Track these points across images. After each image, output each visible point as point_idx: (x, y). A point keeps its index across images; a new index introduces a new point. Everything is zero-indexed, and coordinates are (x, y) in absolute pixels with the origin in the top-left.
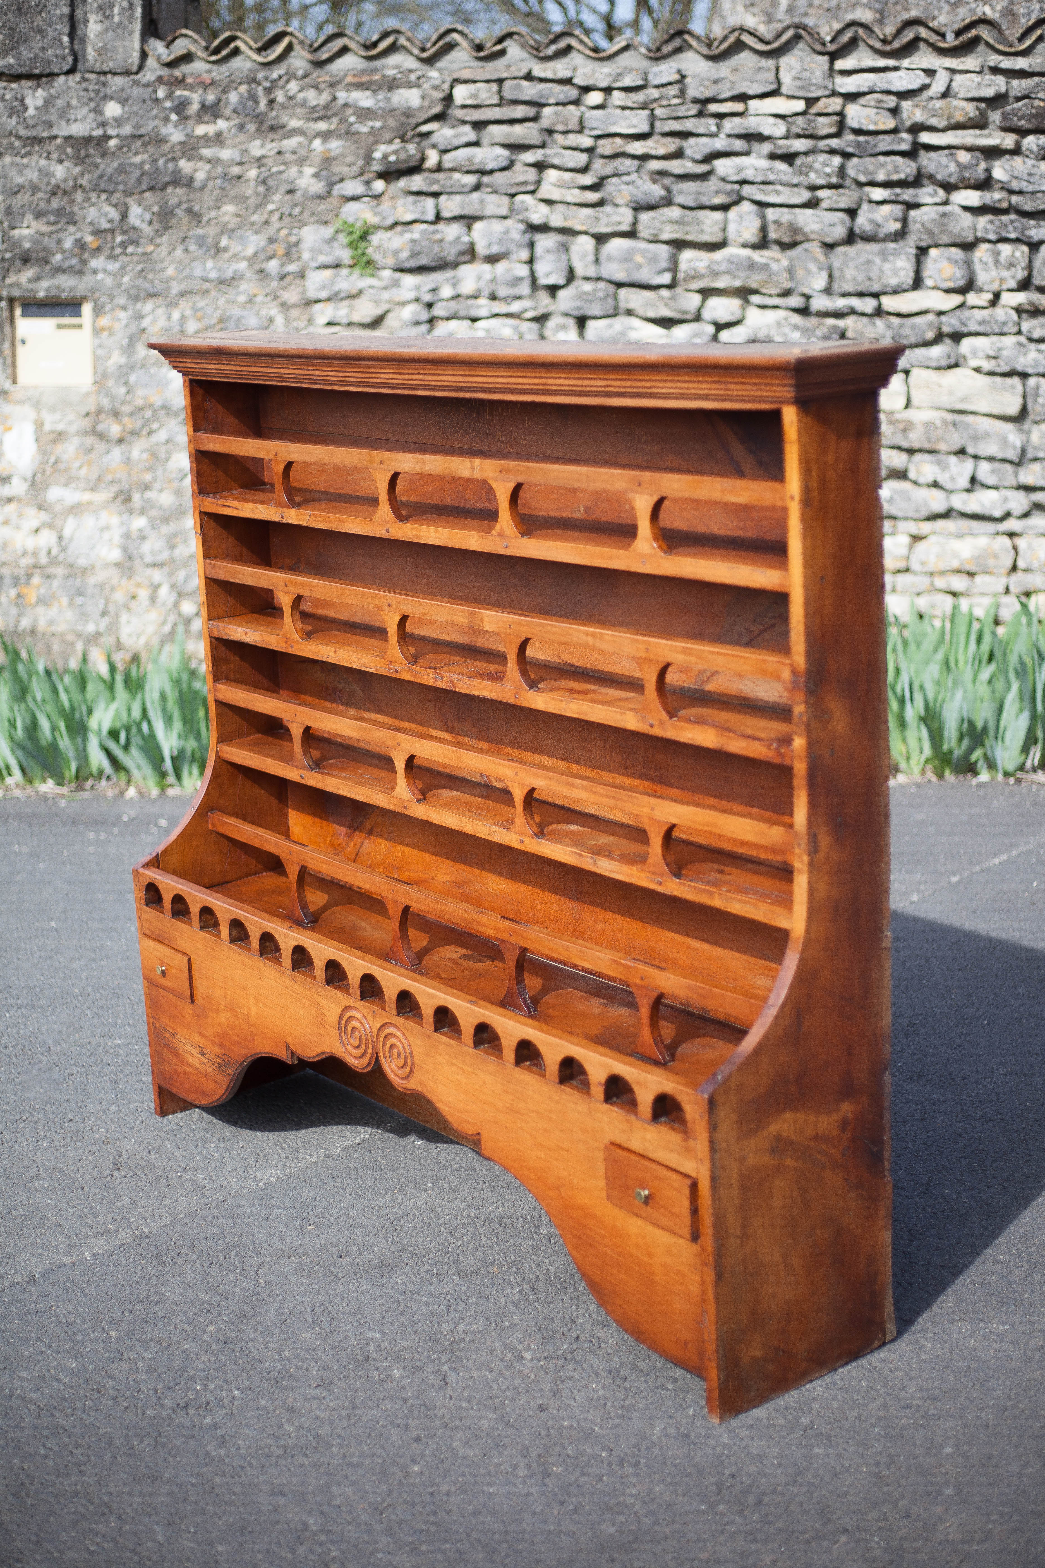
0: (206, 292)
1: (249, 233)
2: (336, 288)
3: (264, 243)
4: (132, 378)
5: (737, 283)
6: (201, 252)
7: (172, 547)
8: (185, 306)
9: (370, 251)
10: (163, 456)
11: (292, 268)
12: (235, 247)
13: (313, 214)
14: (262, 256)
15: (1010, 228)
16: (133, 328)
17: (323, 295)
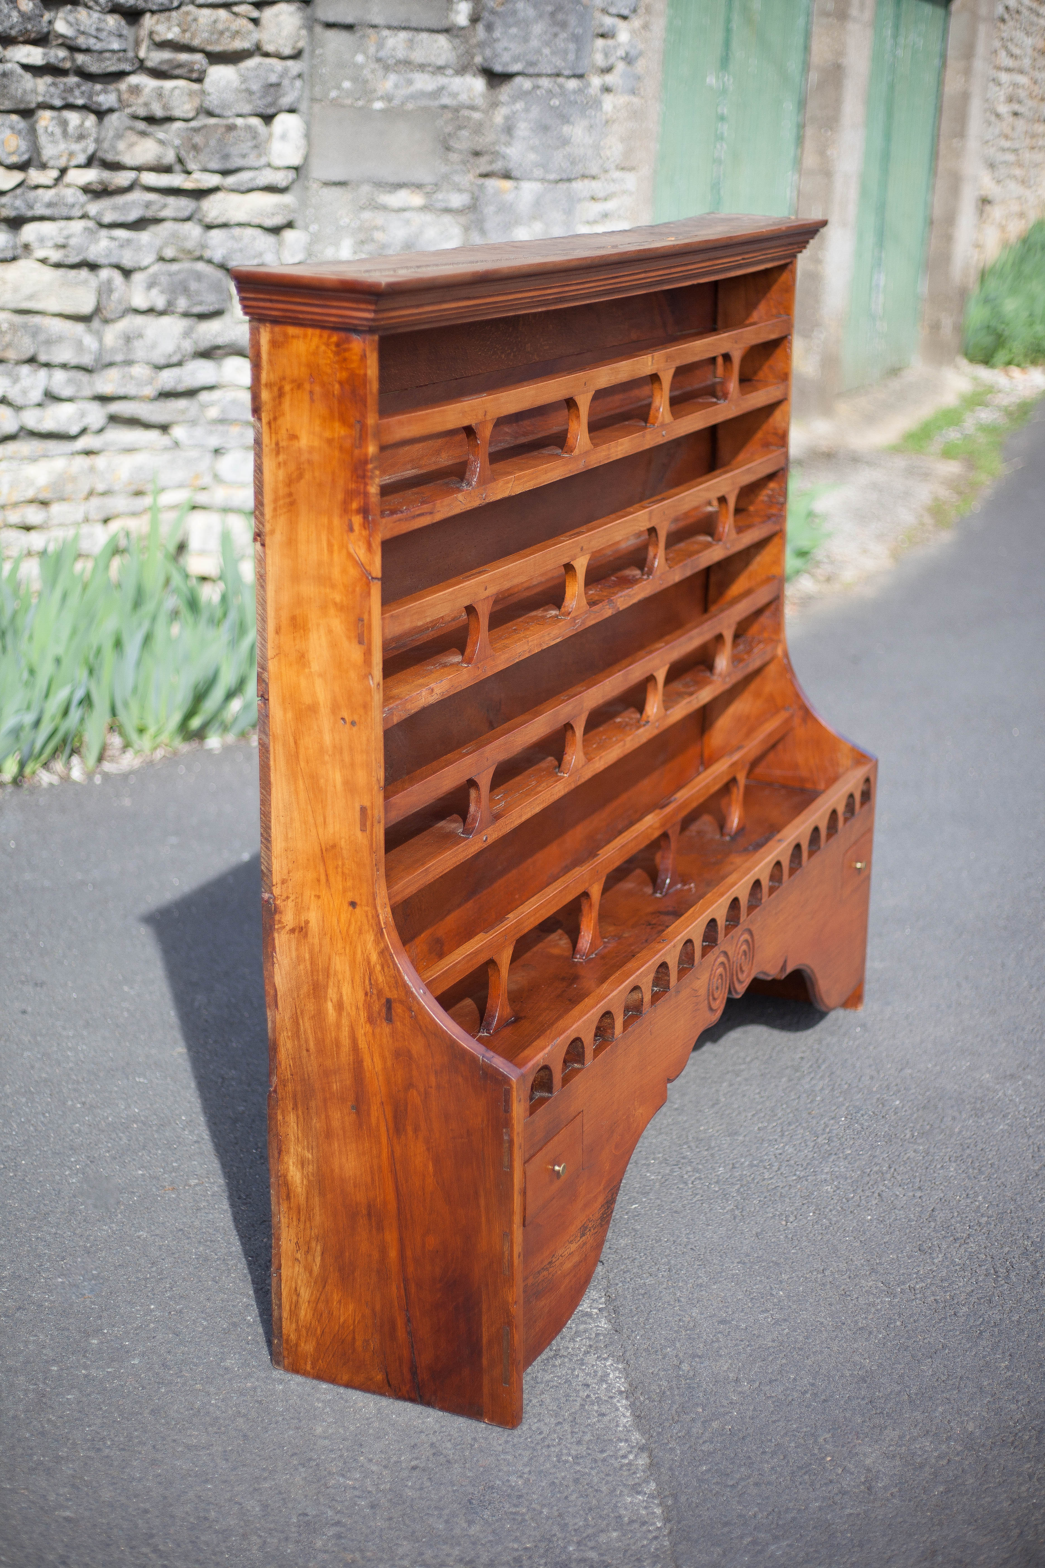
15: (77, 92)
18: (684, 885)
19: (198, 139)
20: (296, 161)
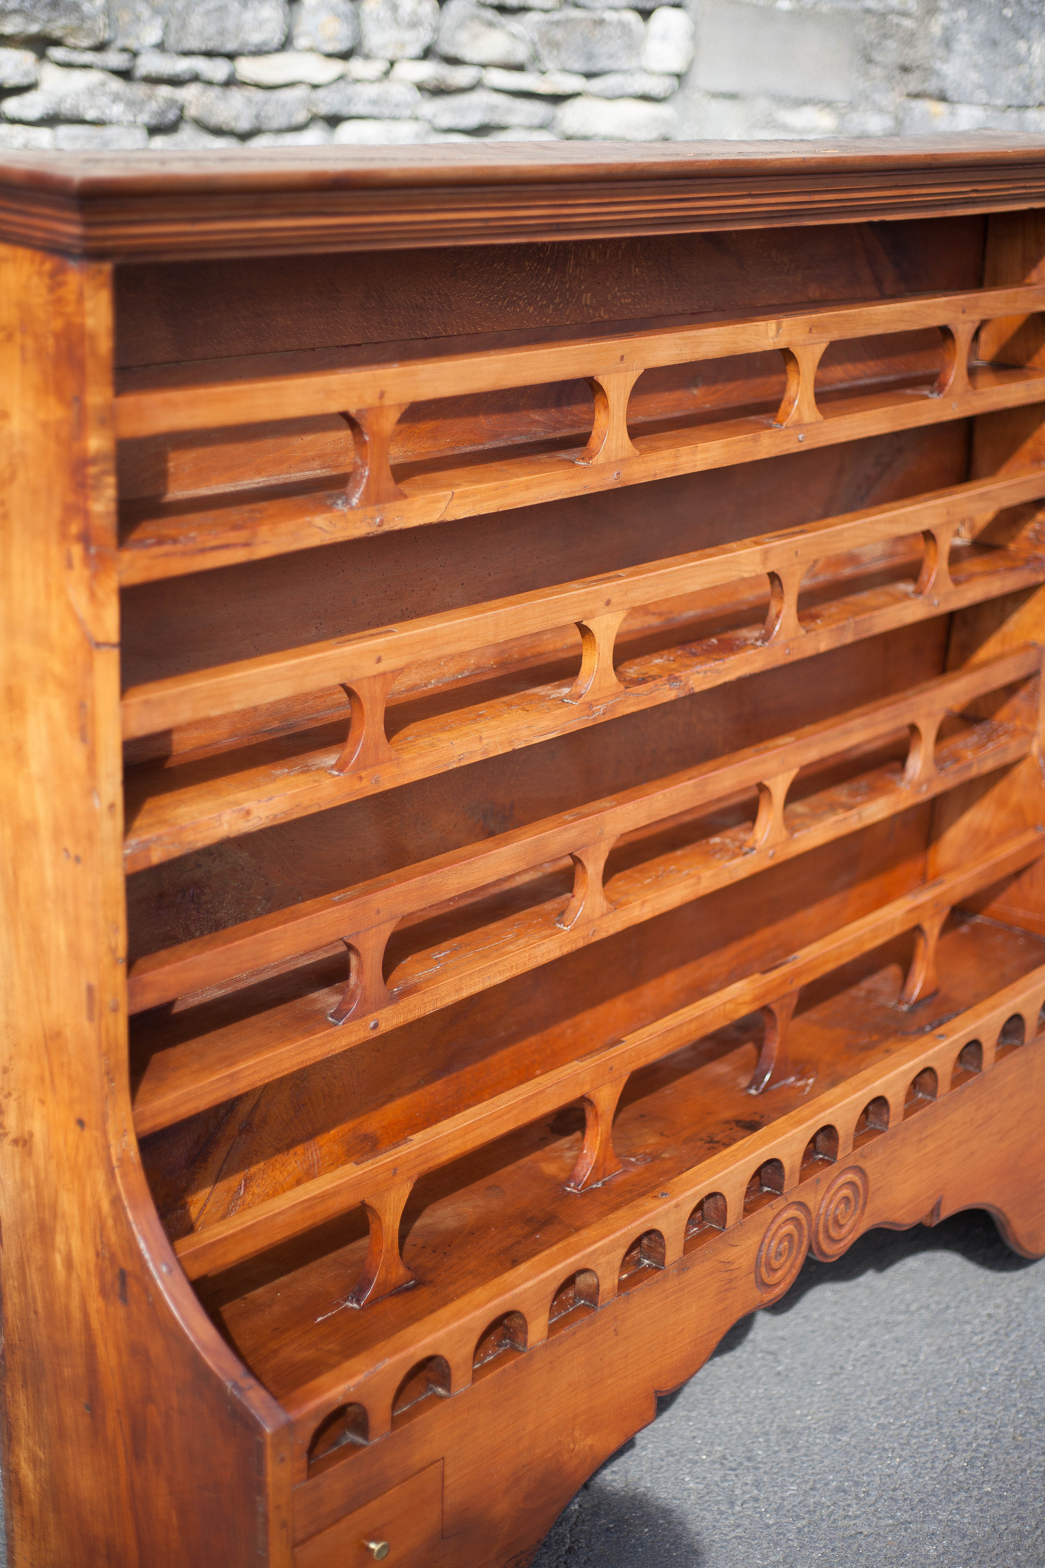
18: (798, 1080)
19: (558, 34)
20: (677, 64)
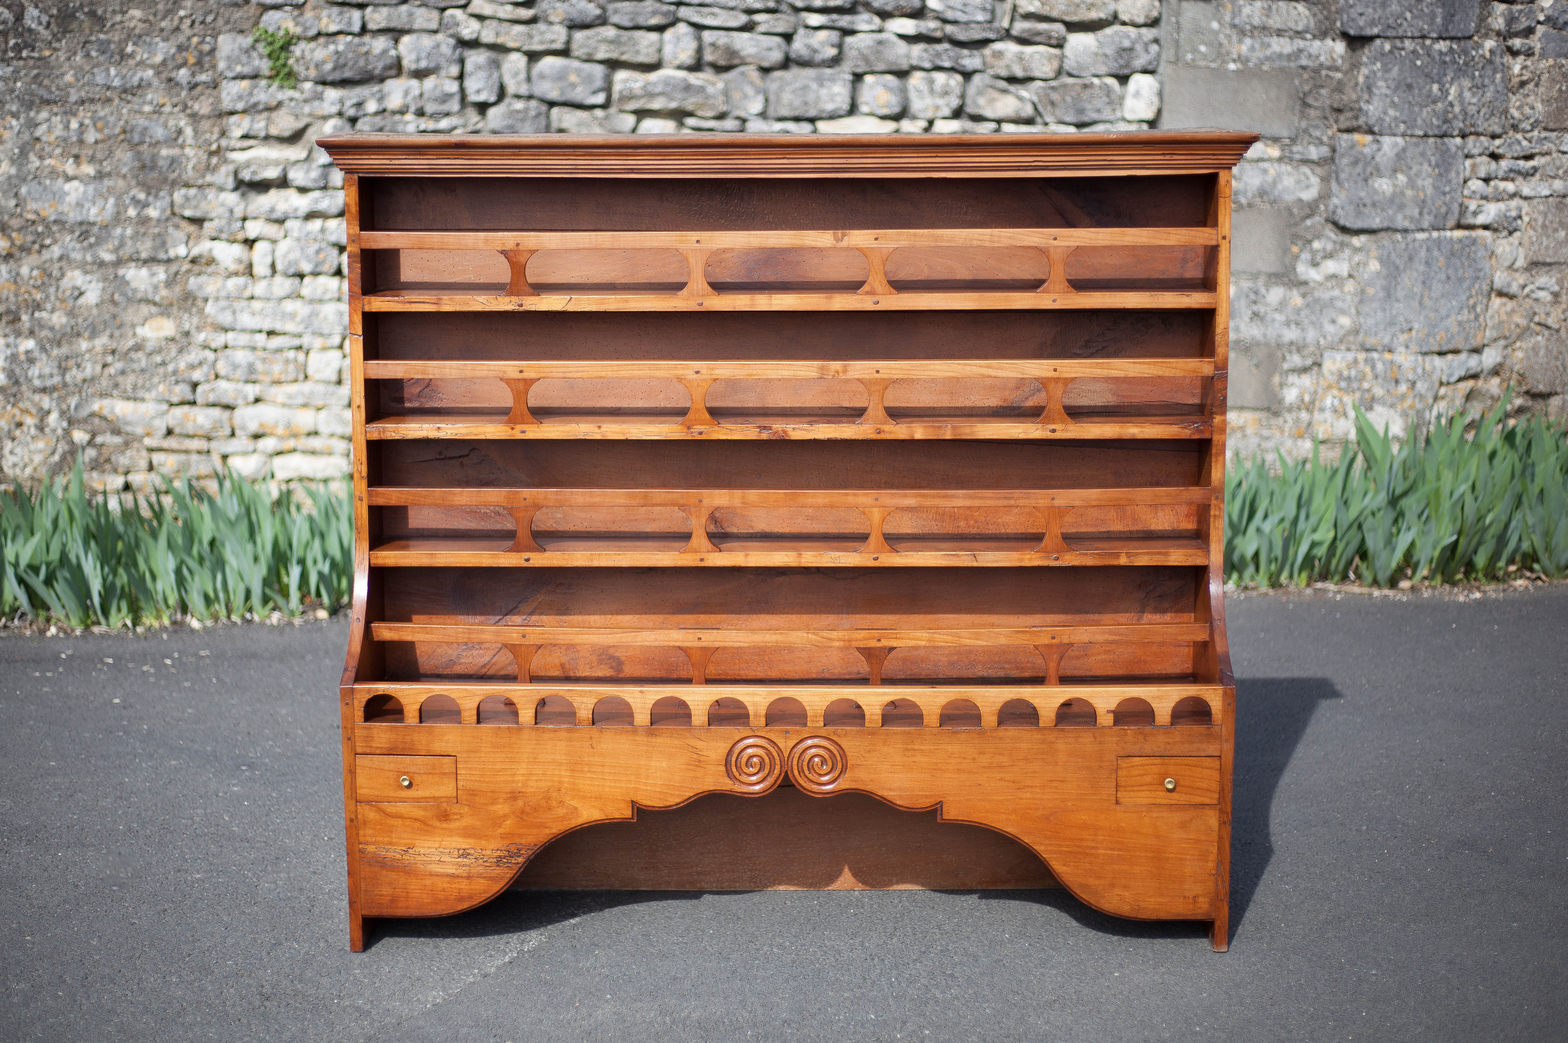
0: (109, 100)
1: (157, 39)
2: (253, 100)
3: (173, 51)
4: (24, 190)
5: (673, 105)
6: (102, 58)
7: (63, 370)
8: (84, 115)
9: (291, 62)
10: (56, 273)
11: (203, 77)
12: (142, 54)
13: (227, 22)
14: (171, 64)
15: (944, 57)
16: (26, 137)
17: (240, 106)
20: (1150, 115)
